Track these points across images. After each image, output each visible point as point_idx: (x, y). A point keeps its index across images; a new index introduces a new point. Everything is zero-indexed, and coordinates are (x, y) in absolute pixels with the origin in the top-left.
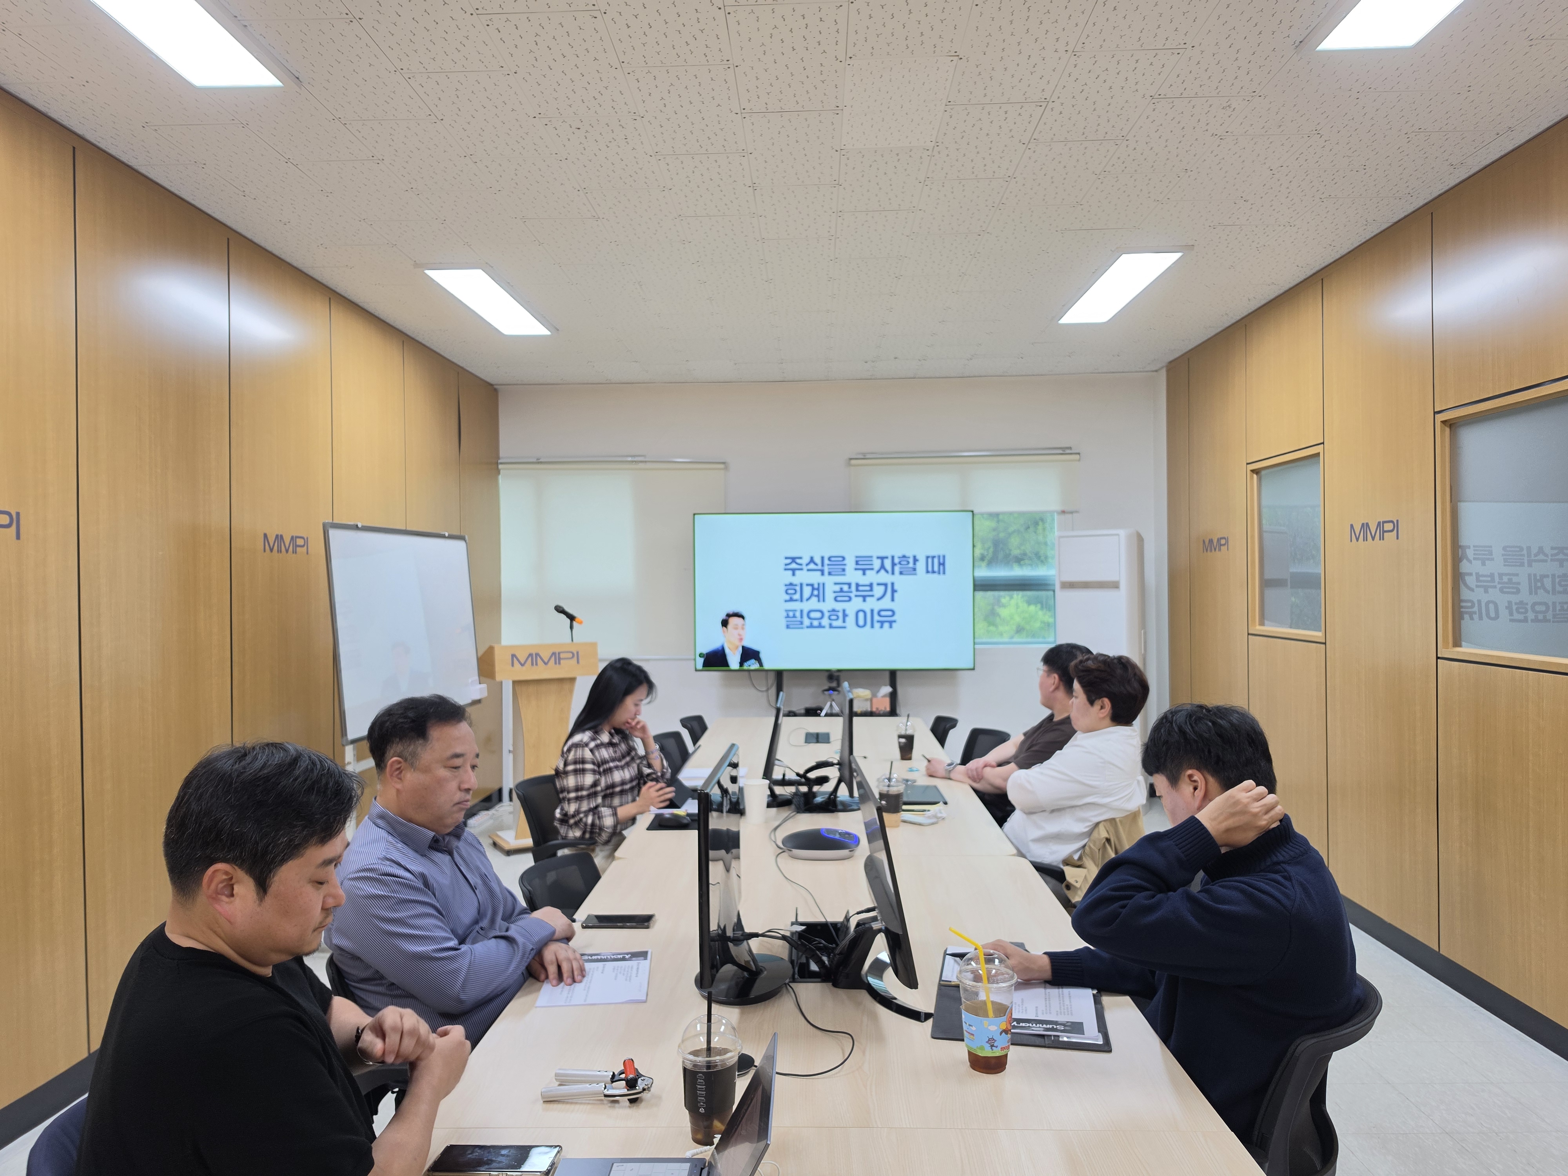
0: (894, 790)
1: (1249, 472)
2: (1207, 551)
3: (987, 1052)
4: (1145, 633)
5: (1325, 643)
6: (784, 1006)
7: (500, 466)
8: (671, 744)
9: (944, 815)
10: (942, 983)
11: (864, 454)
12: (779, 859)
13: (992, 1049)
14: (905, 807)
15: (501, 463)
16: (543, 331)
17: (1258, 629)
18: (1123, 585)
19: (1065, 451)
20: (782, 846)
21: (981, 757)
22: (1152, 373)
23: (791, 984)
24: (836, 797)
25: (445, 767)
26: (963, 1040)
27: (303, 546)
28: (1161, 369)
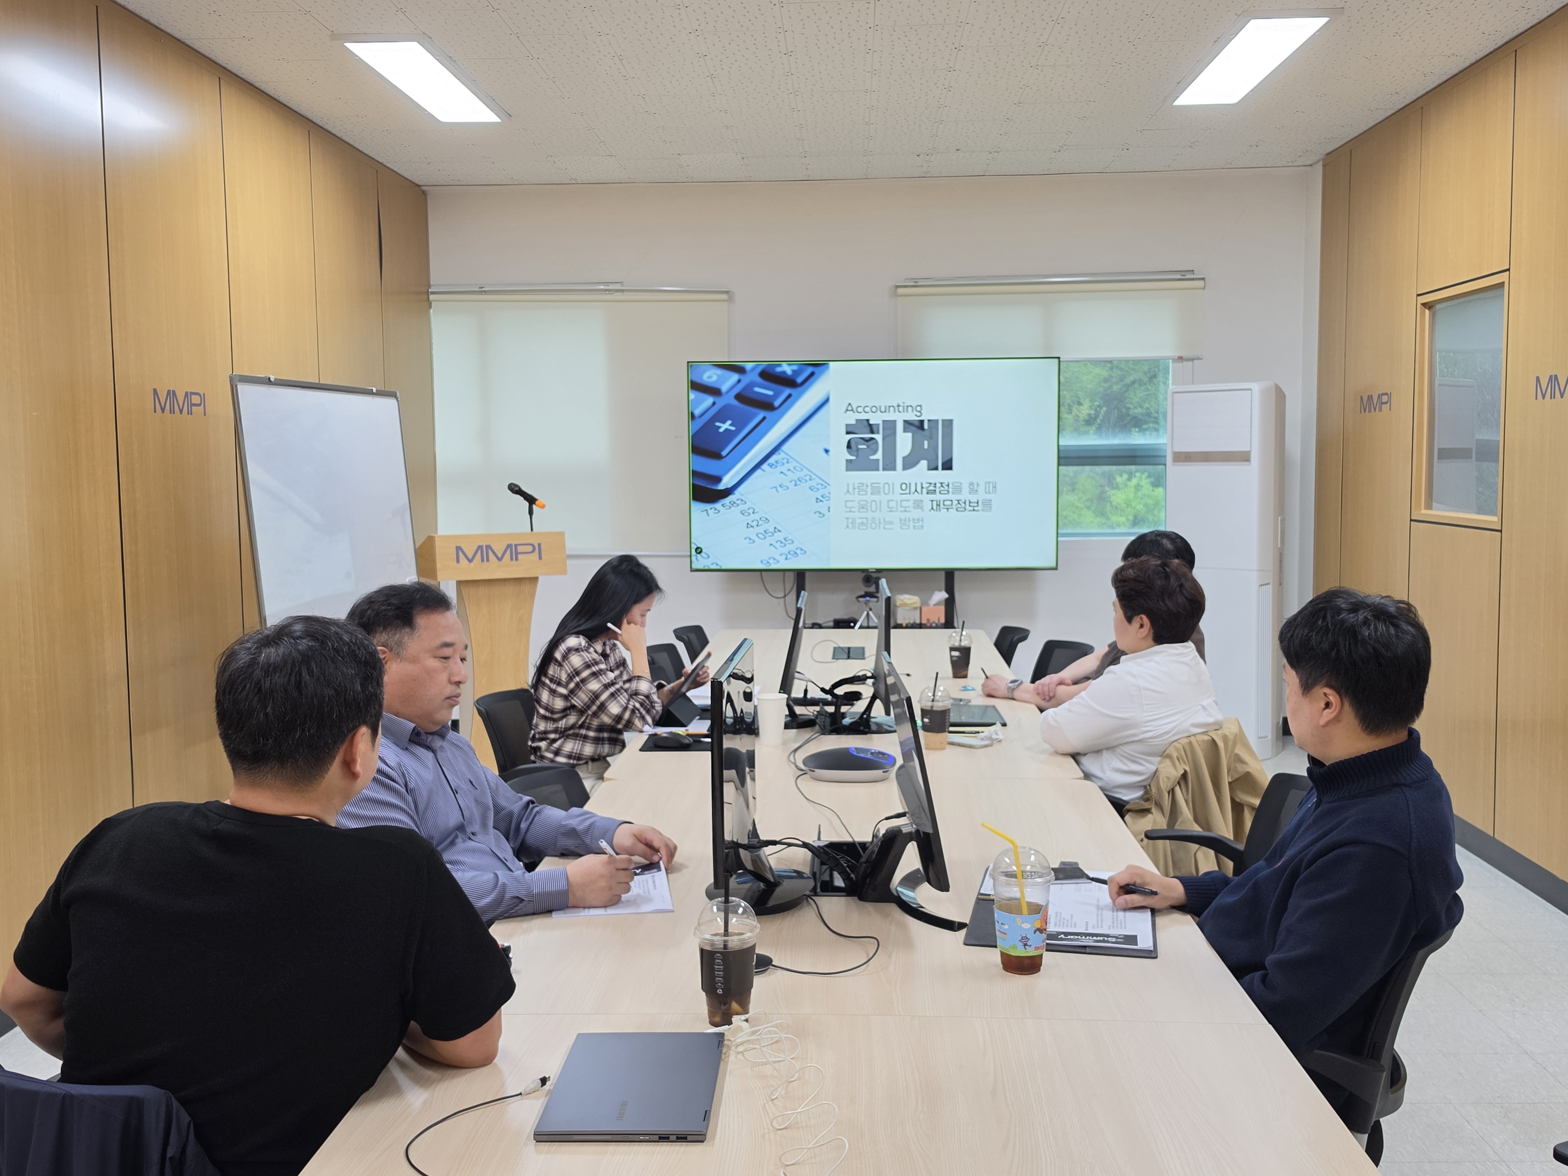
0: (939, 706)
1: (1419, 305)
2: (1365, 411)
3: (1020, 951)
4: (1283, 520)
5: (1501, 531)
6: (806, 917)
7: (432, 297)
8: (663, 659)
9: (1001, 737)
10: (980, 897)
11: (916, 280)
12: (798, 781)
13: (1026, 949)
14: (951, 729)
15: (433, 293)
16: (491, 117)
17: (1424, 513)
18: (1255, 457)
19: (1185, 275)
20: (803, 767)
21: (1056, 672)
22: (1304, 167)
23: (813, 897)
24: (869, 716)
25: (435, 657)
26: (996, 947)
27: (199, 405)
28: (1316, 163)
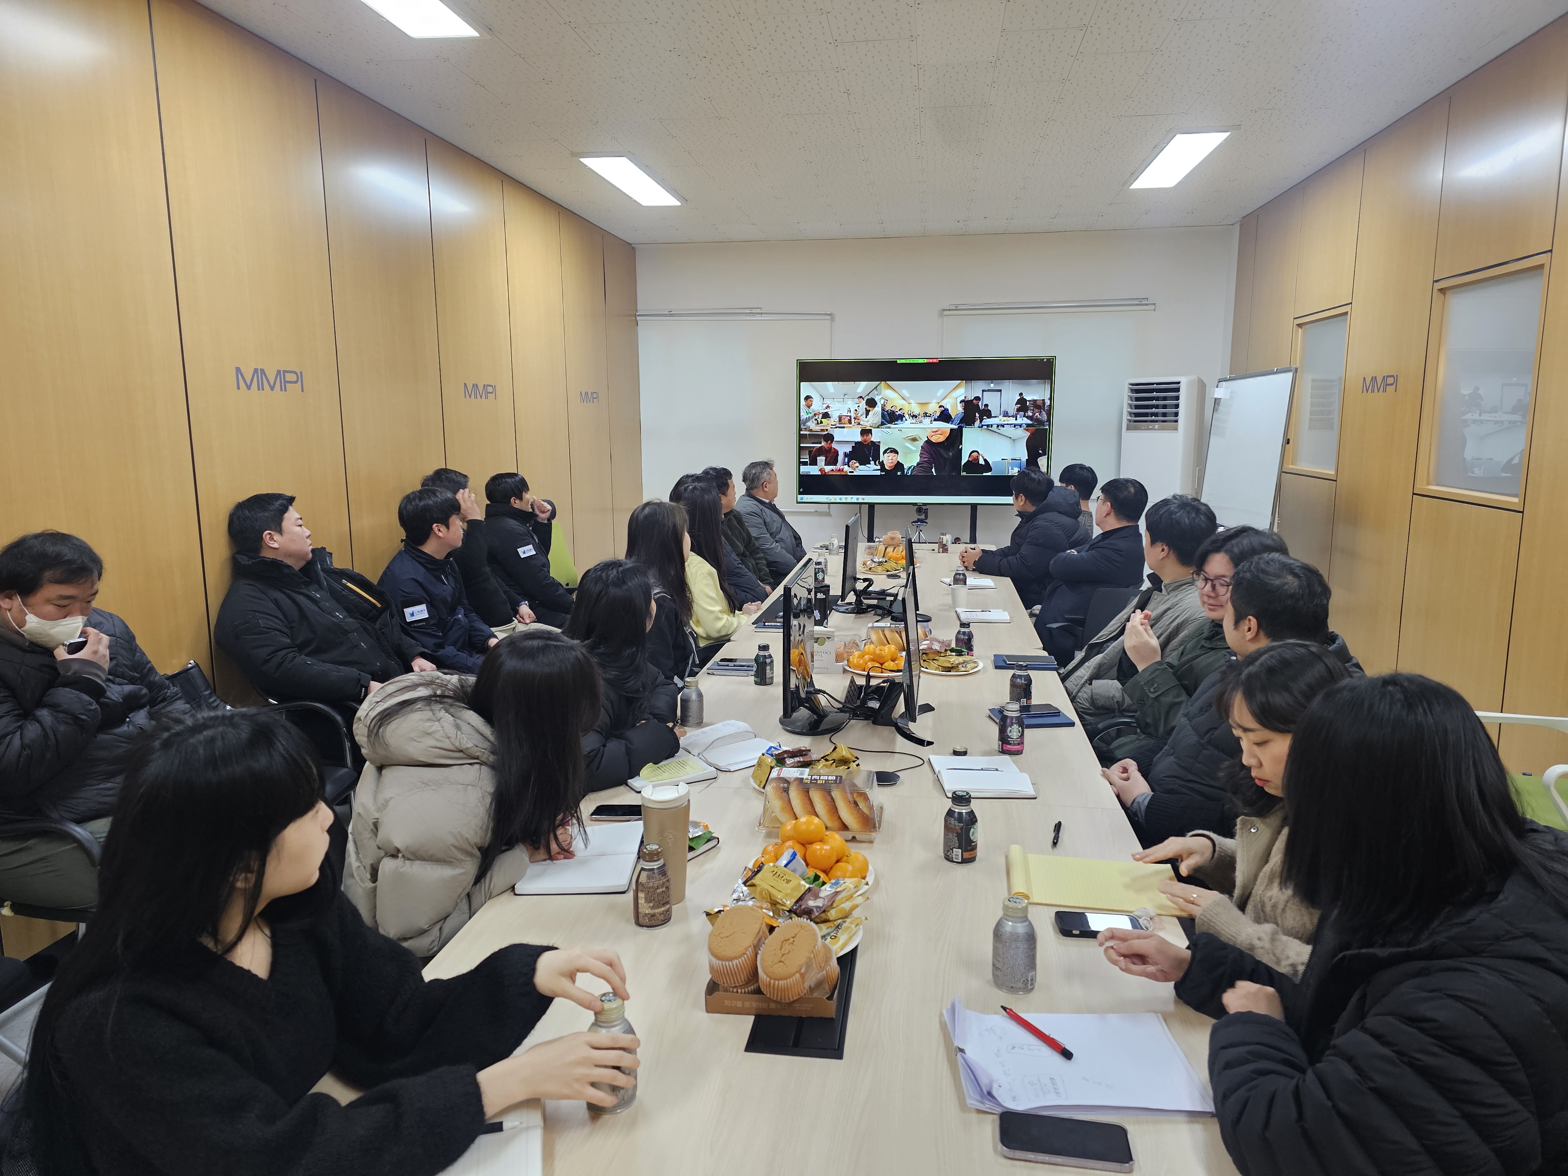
1: (1295, 325)
4: (1200, 470)
5: (1336, 481)
7: (638, 318)
11: (956, 306)
15: (639, 315)
16: (675, 202)
17: (1290, 467)
18: (1181, 427)
19: (1142, 302)
22: (1226, 227)
27: (492, 393)
28: (1236, 223)
